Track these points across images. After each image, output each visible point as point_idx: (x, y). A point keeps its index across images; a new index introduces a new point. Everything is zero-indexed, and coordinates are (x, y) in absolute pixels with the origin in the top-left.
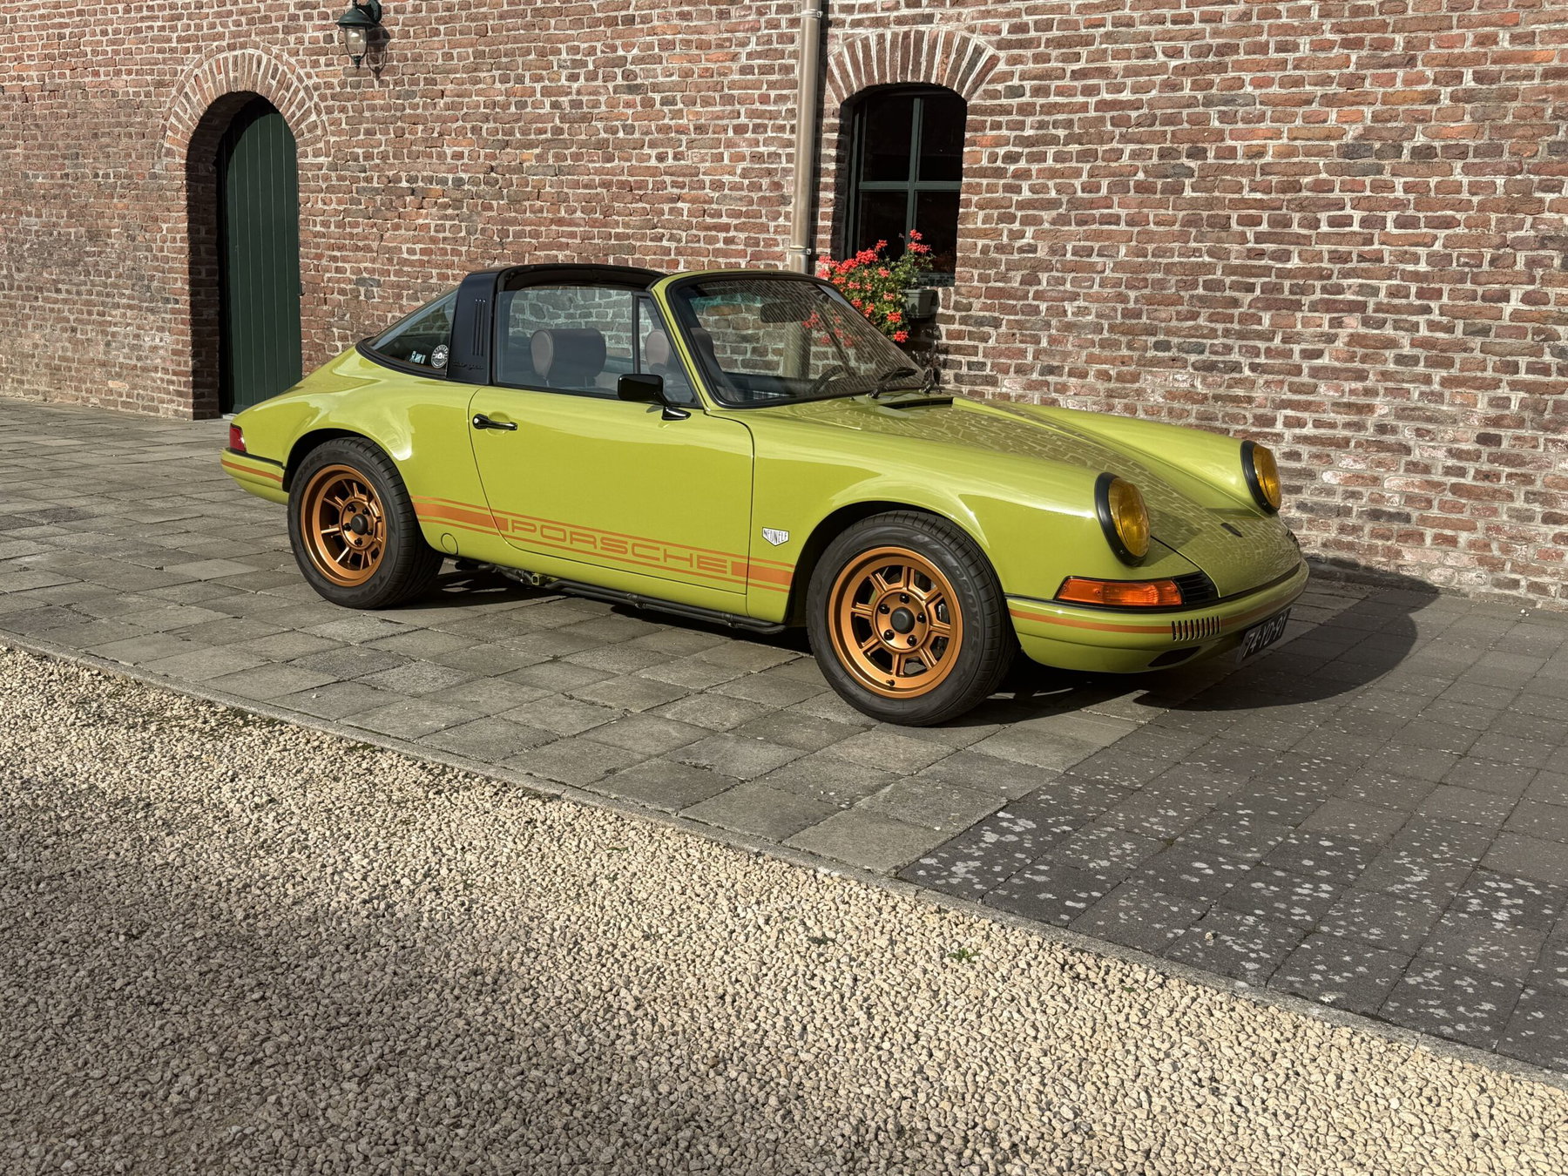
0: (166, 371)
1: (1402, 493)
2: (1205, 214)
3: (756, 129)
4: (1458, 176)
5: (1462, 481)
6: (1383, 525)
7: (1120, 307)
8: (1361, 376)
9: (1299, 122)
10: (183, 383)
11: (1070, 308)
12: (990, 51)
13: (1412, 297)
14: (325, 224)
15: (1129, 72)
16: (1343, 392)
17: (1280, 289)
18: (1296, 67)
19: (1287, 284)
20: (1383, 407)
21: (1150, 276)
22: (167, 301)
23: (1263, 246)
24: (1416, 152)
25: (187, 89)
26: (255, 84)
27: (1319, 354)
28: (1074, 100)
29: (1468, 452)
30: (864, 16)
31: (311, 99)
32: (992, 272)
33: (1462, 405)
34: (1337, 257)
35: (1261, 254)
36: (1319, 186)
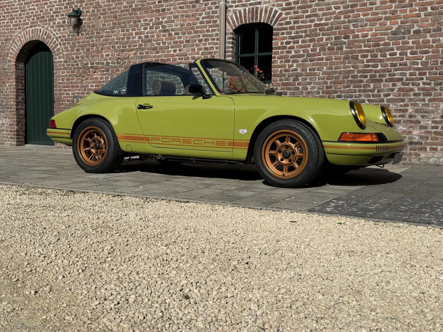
0: (7, 131)
1: (419, 136)
2: (350, 55)
3: (206, 40)
4: (429, 38)
5: (437, 130)
6: (413, 146)
7: (325, 85)
8: (403, 101)
9: (378, 25)
10: (13, 135)
11: (309, 87)
12: (280, 11)
13: (417, 75)
14: (62, 80)
15: (324, 14)
16: (398, 106)
17: (376, 76)
18: (376, 9)
19: (378, 74)
20: (410, 110)
21: (334, 75)
22: (8, 108)
23: (369, 63)
24: (415, 32)
25: (16, 41)
26: (39, 38)
27: (389, 95)
28: (307, 24)
29: (438, 121)
30: (239, 4)
31: (58, 41)
32: (284, 78)
33: (435, 107)
34: (392, 65)
35: (369, 66)
36: (386, 44)
